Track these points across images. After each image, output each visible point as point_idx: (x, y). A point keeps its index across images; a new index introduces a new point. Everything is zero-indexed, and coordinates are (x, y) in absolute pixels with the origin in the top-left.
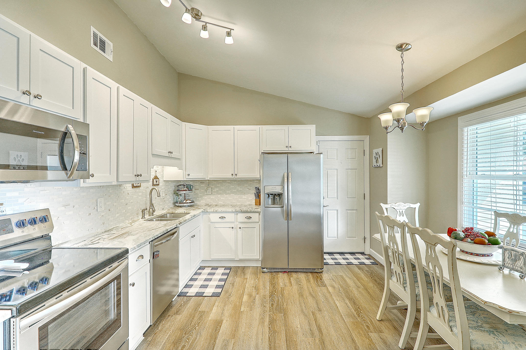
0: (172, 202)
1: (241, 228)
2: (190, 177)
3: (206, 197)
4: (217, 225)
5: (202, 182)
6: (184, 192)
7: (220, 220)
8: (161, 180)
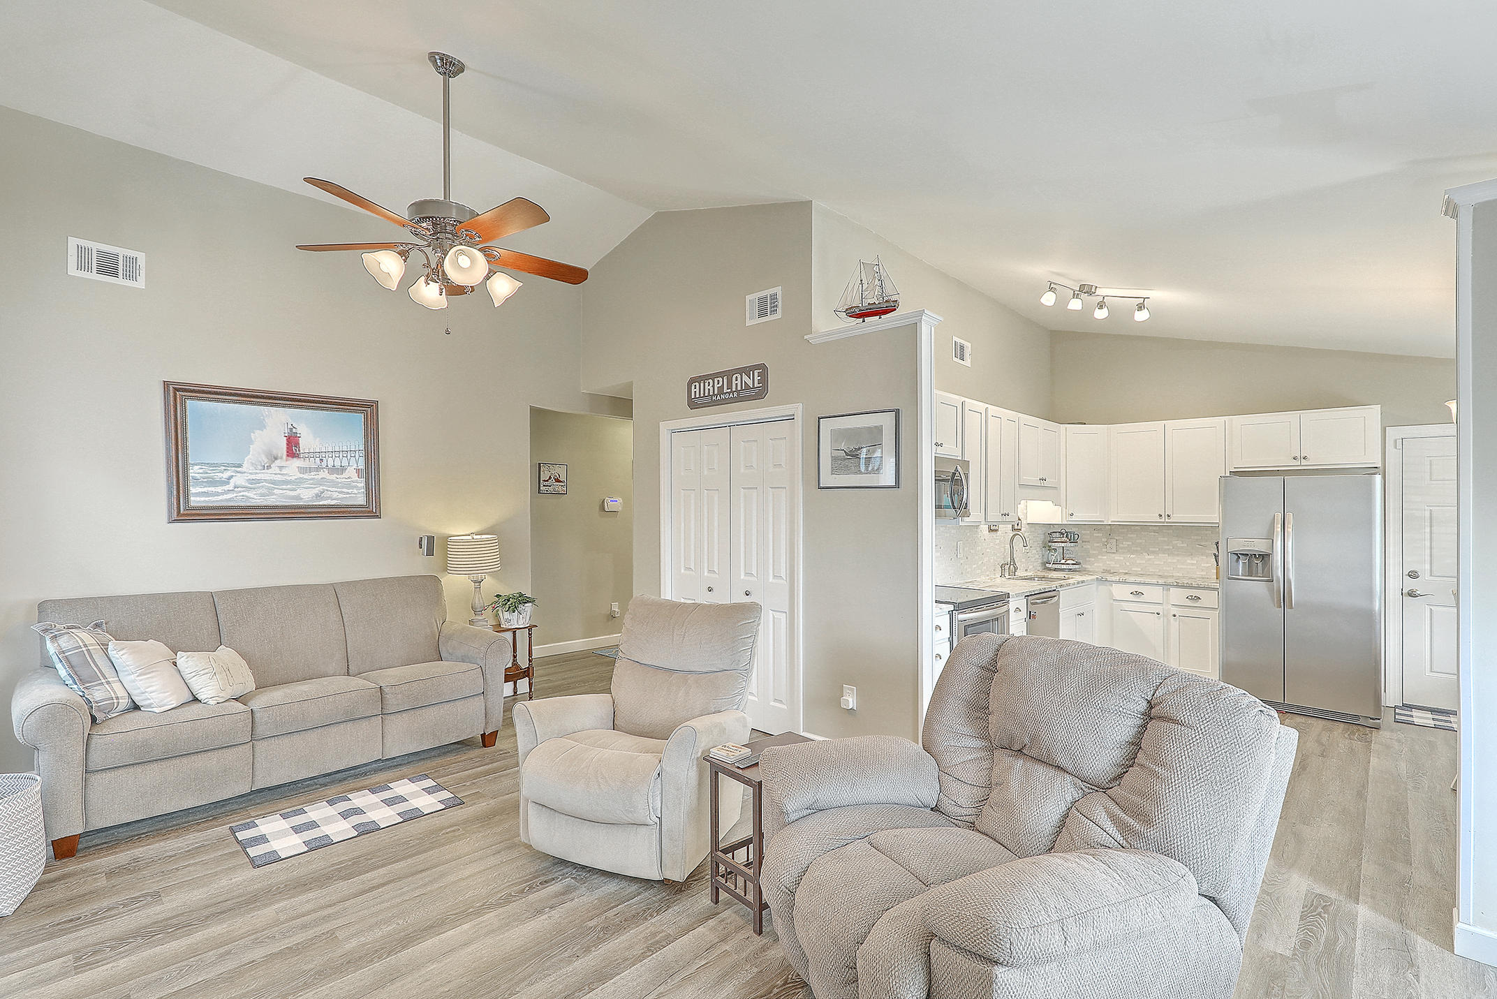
0: (1040, 561)
1: (1177, 616)
2: (1074, 518)
3: (1105, 557)
4: (1125, 606)
5: (1097, 527)
6: (1063, 545)
7: (1132, 598)
8: (1024, 522)
